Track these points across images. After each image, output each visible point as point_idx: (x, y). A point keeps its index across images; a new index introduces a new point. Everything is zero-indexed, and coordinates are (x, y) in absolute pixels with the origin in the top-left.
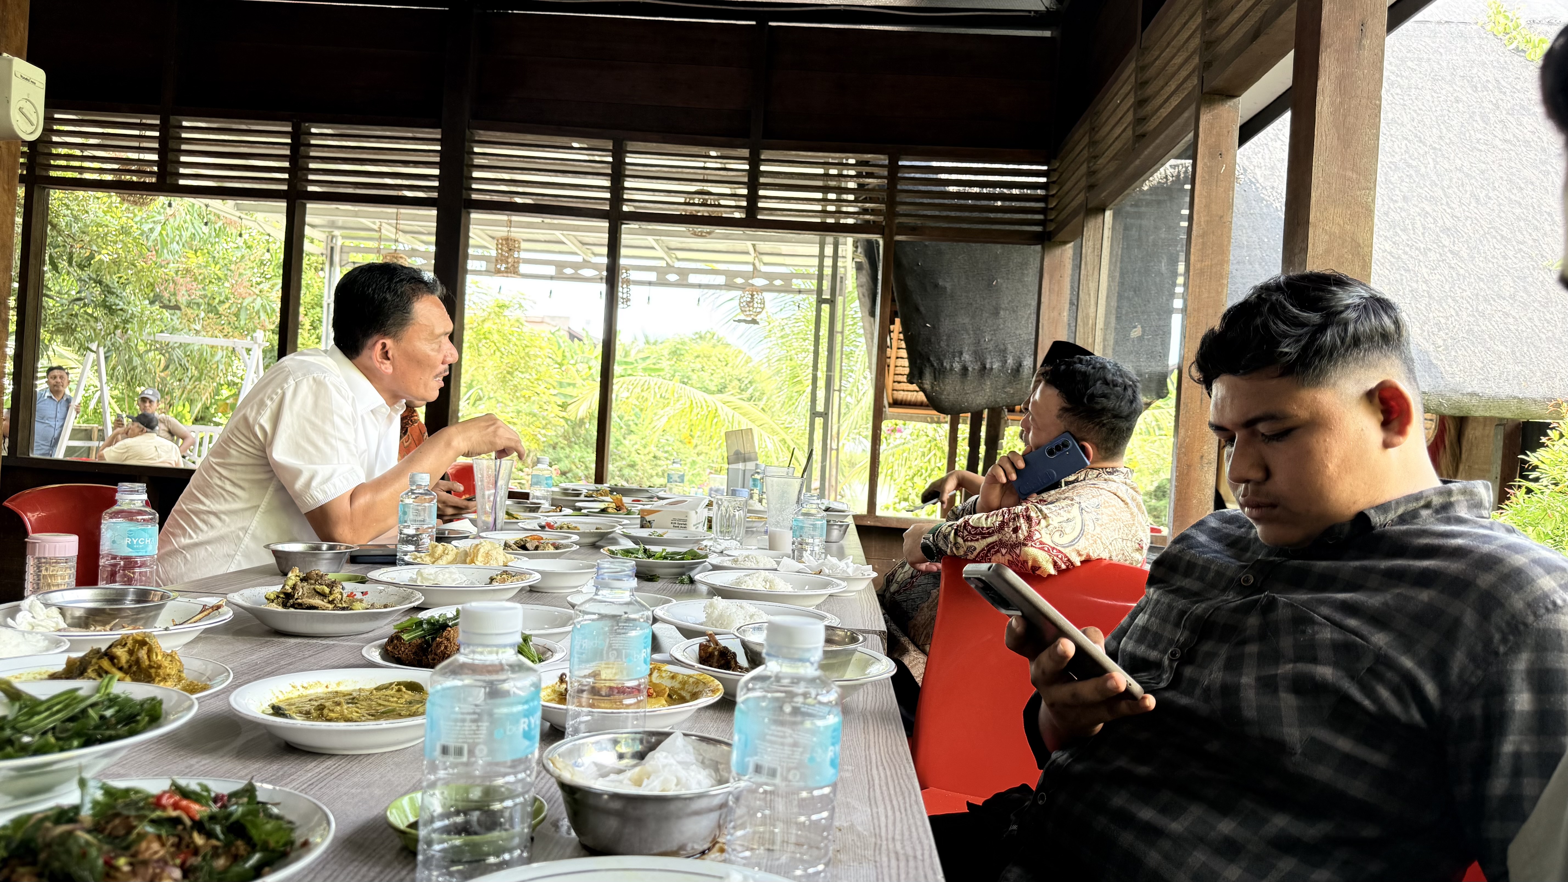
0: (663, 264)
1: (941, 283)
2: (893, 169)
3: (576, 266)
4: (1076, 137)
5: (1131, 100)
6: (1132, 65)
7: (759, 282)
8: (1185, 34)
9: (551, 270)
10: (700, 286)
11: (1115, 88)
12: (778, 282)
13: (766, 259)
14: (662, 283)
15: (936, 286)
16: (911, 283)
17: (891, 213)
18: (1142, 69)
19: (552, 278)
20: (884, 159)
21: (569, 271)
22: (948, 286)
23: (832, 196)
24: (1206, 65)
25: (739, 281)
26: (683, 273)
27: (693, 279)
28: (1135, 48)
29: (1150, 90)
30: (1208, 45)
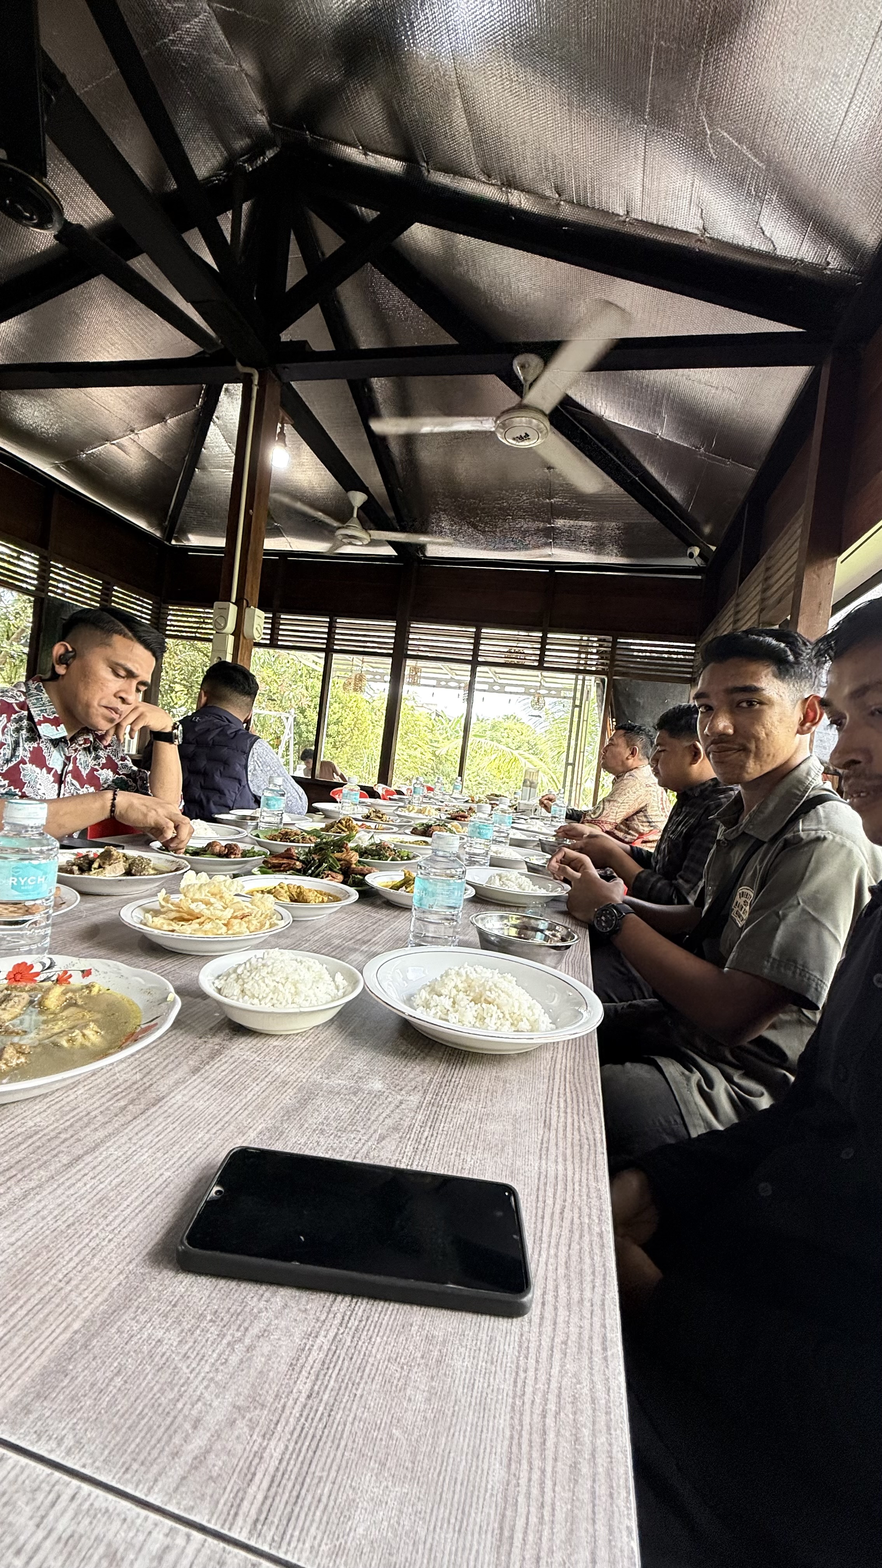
0: (491, 680)
1: (637, 699)
2: (615, 642)
3: (447, 681)
4: (709, 631)
5: (732, 619)
6: (733, 602)
7: (543, 692)
8: (754, 593)
9: (434, 682)
10: (511, 693)
11: (725, 612)
12: (553, 692)
13: (547, 679)
14: (491, 690)
15: (635, 701)
16: (621, 699)
17: (612, 665)
18: (737, 605)
19: (434, 686)
20: (610, 638)
21: (443, 683)
22: (641, 701)
23: (583, 656)
24: (762, 610)
25: (532, 691)
26: (503, 686)
27: (507, 689)
28: (735, 595)
29: (740, 616)
30: (763, 600)
